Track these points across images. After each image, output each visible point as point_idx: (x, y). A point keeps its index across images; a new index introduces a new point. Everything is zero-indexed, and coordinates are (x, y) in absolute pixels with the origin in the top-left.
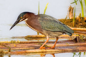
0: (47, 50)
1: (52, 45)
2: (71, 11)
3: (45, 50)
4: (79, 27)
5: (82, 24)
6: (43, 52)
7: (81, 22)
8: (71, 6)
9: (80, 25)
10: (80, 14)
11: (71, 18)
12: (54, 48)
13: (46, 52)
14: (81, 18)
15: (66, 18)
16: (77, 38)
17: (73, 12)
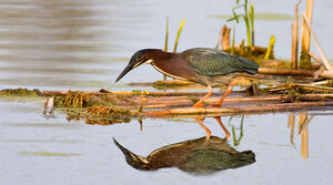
0: (208, 110)
1: (216, 100)
3: (204, 110)
6: (200, 113)
7: (244, 56)
10: (243, 42)
11: (225, 49)
12: (218, 106)
13: (206, 113)
14: (244, 49)
16: (254, 87)
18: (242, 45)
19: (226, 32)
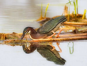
2: (66, 9)
4: (72, 22)
5: (74, 19)
7: (74, 18)
8: (66, 6)
9: (73, 20)
10: (73, 12)
11: (66, 15)
14: (73, 15)
15: (63, 14)
16: (76, 30)
17: (67, 10)
18: (73, 14)
19: (66, 8)
